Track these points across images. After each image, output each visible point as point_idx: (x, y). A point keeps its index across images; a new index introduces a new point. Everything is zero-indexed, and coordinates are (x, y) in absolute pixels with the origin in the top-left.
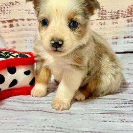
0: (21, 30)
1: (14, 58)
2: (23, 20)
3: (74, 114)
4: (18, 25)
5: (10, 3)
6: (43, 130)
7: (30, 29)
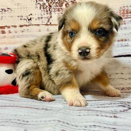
0: (14, 37)
2: (15, 26)
4: (10, 32)
5: (2, 10)
7: (23, 36)
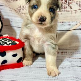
1: (7, 45)
3: (65, 68)
6: (48, 79)
